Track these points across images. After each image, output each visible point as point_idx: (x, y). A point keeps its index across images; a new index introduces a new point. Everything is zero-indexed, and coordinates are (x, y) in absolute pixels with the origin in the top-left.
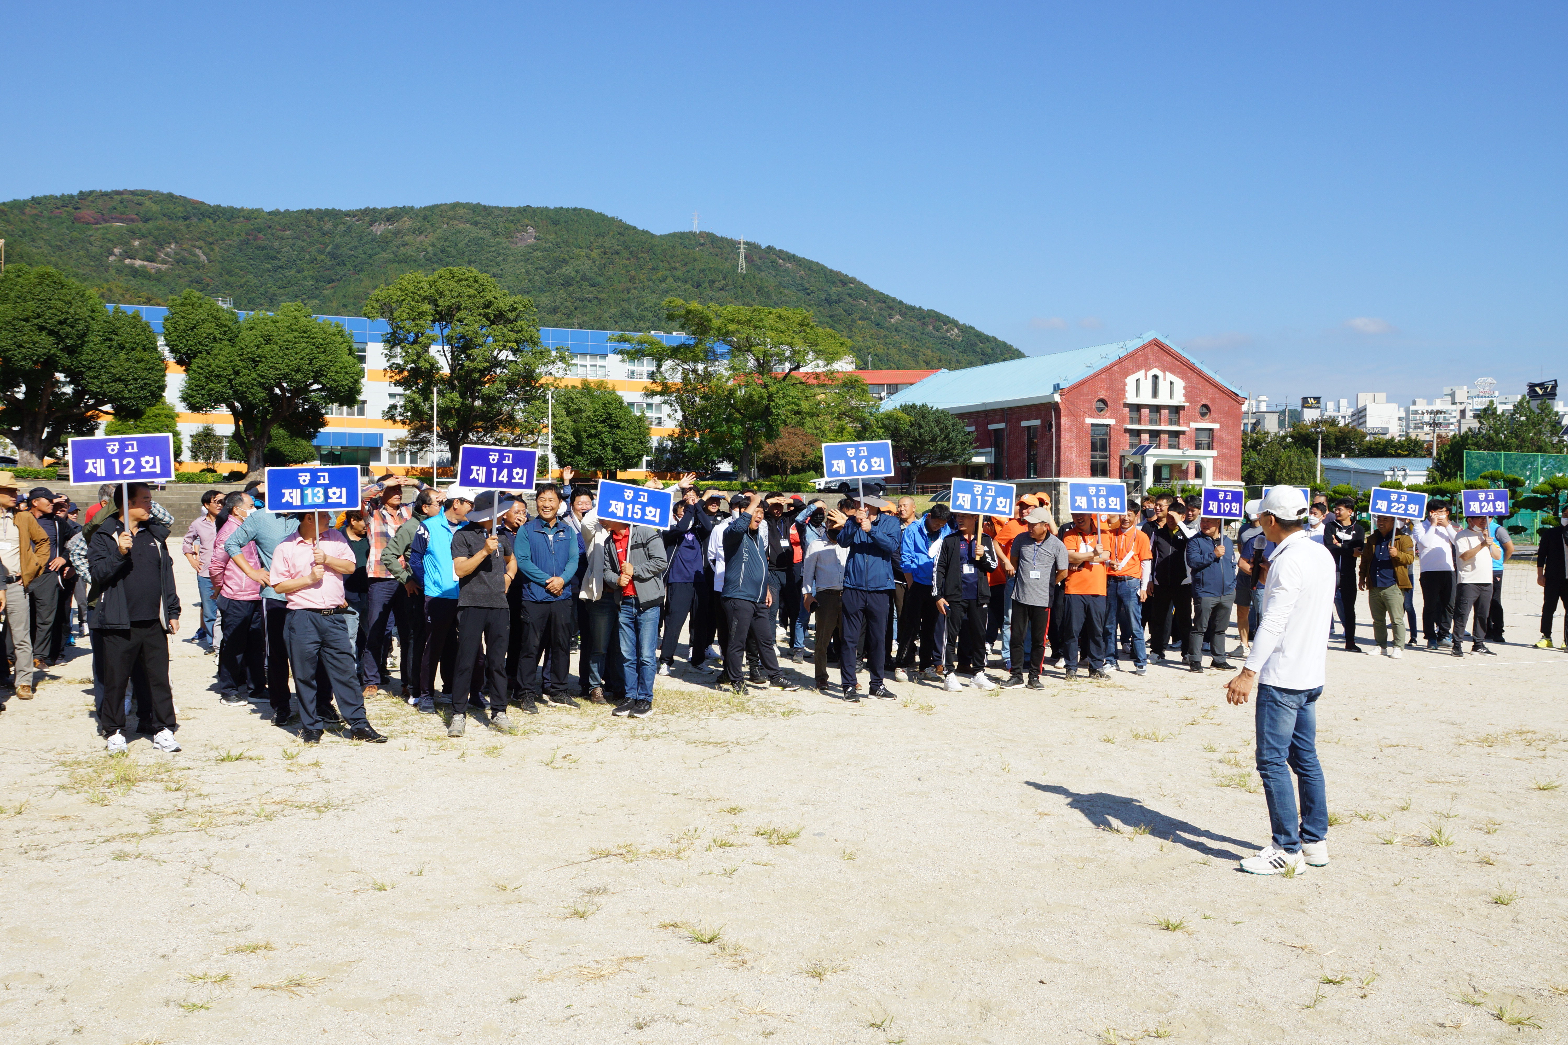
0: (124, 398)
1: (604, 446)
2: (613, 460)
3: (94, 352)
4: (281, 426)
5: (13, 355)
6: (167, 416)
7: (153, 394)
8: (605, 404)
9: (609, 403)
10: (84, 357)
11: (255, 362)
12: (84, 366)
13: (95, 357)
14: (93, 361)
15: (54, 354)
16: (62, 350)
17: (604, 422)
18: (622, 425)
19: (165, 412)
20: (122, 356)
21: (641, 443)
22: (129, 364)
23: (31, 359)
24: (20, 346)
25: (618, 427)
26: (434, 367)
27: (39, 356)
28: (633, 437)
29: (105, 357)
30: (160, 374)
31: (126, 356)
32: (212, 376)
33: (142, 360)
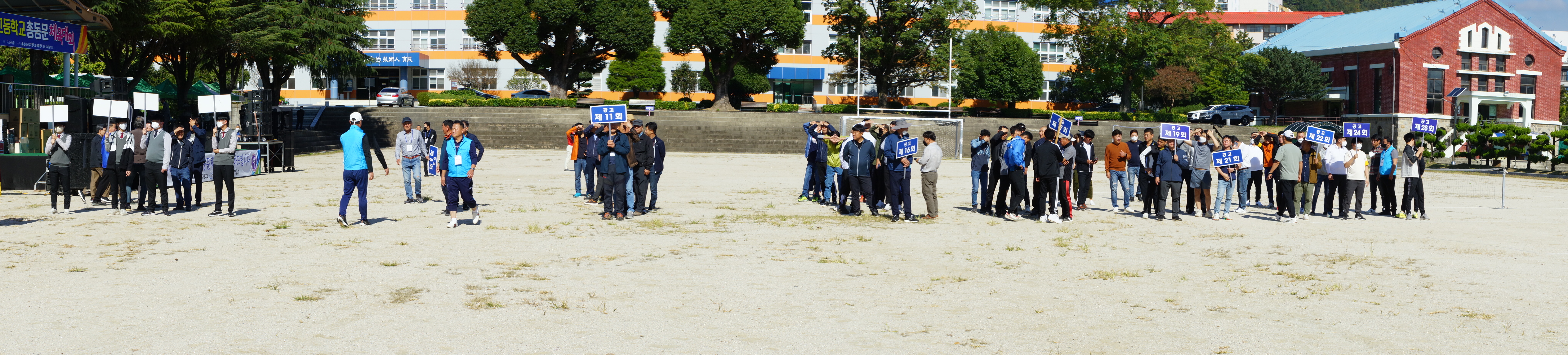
0: (625, 45)
1: (1003, 81)
2: (1011, 92)
3: (604, 10)
4: (742, 64)
5: (549, 15)
6: (655, 56)
7: (645, 41)
8: (1004, 46)
9: (1008, 45)
10: (596, 14)
11: (721, 15)
12: (596, 21)
13: (604, 14)
14: (603, 17)
15: (576, 13)
16: (581, 9)
17: (1003, 60)
18: (1018, 64)
19: (653, 53)
20: (624, 12)
21: (1034, 79)
22: (628, 18)
23: (561, 17)
24: (553, 8)
25: (1015, 65)
26: (863, 16)
27: (566, 15)
28: (1027, 73)
29: (612, 14)
30: (650, 25)
31: (626, 13)
32: (689, 26)
33: (638, 15)
